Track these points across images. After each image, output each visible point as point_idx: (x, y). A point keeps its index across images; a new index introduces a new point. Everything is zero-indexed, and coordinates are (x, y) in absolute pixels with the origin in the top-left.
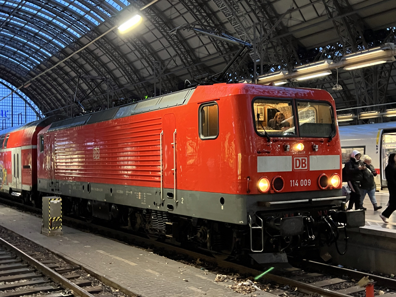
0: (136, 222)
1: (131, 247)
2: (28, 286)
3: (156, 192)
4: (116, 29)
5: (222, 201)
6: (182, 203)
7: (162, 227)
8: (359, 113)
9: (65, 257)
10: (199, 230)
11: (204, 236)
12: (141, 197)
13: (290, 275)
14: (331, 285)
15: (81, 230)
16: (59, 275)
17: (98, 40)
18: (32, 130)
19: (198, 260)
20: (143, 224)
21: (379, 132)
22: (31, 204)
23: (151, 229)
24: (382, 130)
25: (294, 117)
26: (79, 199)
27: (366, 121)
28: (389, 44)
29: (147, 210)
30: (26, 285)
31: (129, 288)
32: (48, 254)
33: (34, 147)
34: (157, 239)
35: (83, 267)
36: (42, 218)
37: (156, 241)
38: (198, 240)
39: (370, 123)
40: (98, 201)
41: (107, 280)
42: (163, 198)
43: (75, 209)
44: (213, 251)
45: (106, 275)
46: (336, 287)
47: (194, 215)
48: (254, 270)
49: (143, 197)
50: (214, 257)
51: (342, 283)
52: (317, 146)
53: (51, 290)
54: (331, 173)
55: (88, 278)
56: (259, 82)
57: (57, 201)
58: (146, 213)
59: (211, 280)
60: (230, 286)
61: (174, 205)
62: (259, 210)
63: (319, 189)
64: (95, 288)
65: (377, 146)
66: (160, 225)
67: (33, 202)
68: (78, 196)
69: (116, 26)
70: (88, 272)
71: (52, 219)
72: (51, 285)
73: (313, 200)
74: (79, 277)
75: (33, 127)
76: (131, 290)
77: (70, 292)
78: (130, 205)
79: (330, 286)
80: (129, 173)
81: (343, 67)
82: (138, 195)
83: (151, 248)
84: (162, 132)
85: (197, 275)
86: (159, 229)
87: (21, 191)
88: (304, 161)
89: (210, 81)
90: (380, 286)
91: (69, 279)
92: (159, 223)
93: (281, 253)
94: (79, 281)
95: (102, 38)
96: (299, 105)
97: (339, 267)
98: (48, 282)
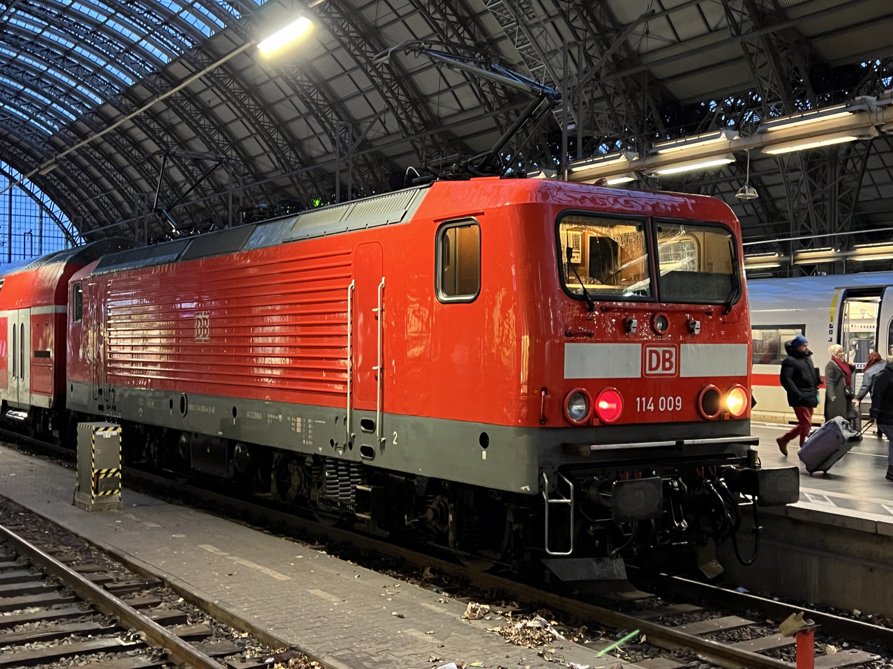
0: (290, 484)
1: (278, 539)
2: (44, 622)
3: (337, 418)
4: (254, 49)
5: (484, 440)
6: (395, 443)
7: (349, 495)
8: (793, 250)
9: (127, 557)
10: (431, 503)
11: (441, 517)
12: (302, 428)
13: (629, 606)
14: (720, 631)
15: (164, 500)
16: (114, 599)
17: (211, 73)
18: (55, 271)
19: (427, 571)
20: (305, 487)
21: (836, 296)
22: (51, 439)
23: (322, 500)
24: (843, 290)
25: (648, 256)
26: (160, 429)
27: (809, 270)
28: (864, 99)
29: (316, 457)
30: (40, 620)
31: (270, 631)
32: (88, 550)
33: (60, 309)
34: (334, 522)
35: (169, 582)
36: (76, 470)
37: (334, 526)
38: (428, 526)
39: (816, 275)
40: (203, 435)
41: (222, 610)
42: (351, 431)
43: (152, 453)
44: (460, 552)
45: (220, 601)
46: (731, 635)
47: (420, 471)
48: (552, 594)
49: (307, 429)
50: (463, 565)
51: (745, 626)
52: (698, 322)
53: (95, 632)
54: (728, 383)
55: (179, 607)
56: (573, 176)
57: (110, 432)
58: (313, 465)
59: (454, 615)
60: (498, 629)
61: (376, 448)
62: (566, 463)
63: (699, 419)
64: (194, 629)
65: (831, 326)
66: (344, 491)
67: (56, 434)
68: (158, 421)
69: (253, 42)
70: (179, 592)
71: (98, 474)
72: (95, 621)
73: (687, 442)
74: (159, 603)
75: (58, 263)
76: (275, 635)
77: (138, 637)
78: (277, 445)
79: (718, 634)
80: (277, 373)
81: (762, 148)
82: (296, 422)
83: (321, 543)
84: (353, 284)
85: (423, 604)
86: (341, 500)
87: (28, 408)
88: (667, 356)
89: (462, 172)
90: (827, 636)
91: (136, 607)
92: (342, 486)
93: (612, 557)
94: (159, 612)
95: (220, 66)
96: (660, 230)
97: (740, 591)
98: (88, 614)
